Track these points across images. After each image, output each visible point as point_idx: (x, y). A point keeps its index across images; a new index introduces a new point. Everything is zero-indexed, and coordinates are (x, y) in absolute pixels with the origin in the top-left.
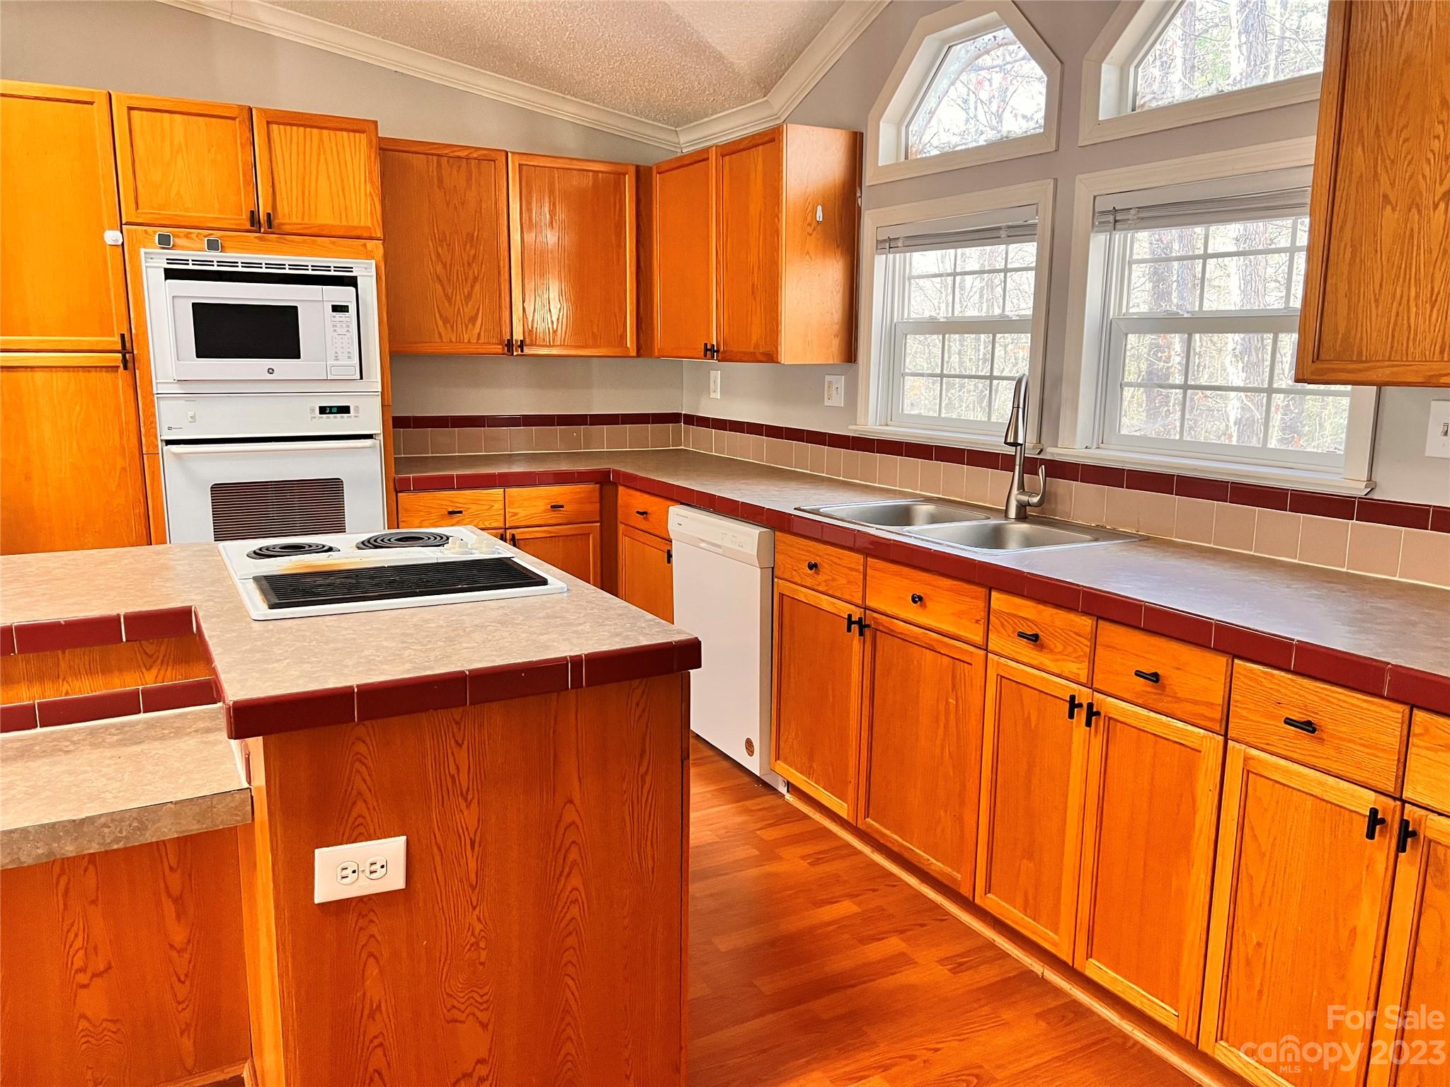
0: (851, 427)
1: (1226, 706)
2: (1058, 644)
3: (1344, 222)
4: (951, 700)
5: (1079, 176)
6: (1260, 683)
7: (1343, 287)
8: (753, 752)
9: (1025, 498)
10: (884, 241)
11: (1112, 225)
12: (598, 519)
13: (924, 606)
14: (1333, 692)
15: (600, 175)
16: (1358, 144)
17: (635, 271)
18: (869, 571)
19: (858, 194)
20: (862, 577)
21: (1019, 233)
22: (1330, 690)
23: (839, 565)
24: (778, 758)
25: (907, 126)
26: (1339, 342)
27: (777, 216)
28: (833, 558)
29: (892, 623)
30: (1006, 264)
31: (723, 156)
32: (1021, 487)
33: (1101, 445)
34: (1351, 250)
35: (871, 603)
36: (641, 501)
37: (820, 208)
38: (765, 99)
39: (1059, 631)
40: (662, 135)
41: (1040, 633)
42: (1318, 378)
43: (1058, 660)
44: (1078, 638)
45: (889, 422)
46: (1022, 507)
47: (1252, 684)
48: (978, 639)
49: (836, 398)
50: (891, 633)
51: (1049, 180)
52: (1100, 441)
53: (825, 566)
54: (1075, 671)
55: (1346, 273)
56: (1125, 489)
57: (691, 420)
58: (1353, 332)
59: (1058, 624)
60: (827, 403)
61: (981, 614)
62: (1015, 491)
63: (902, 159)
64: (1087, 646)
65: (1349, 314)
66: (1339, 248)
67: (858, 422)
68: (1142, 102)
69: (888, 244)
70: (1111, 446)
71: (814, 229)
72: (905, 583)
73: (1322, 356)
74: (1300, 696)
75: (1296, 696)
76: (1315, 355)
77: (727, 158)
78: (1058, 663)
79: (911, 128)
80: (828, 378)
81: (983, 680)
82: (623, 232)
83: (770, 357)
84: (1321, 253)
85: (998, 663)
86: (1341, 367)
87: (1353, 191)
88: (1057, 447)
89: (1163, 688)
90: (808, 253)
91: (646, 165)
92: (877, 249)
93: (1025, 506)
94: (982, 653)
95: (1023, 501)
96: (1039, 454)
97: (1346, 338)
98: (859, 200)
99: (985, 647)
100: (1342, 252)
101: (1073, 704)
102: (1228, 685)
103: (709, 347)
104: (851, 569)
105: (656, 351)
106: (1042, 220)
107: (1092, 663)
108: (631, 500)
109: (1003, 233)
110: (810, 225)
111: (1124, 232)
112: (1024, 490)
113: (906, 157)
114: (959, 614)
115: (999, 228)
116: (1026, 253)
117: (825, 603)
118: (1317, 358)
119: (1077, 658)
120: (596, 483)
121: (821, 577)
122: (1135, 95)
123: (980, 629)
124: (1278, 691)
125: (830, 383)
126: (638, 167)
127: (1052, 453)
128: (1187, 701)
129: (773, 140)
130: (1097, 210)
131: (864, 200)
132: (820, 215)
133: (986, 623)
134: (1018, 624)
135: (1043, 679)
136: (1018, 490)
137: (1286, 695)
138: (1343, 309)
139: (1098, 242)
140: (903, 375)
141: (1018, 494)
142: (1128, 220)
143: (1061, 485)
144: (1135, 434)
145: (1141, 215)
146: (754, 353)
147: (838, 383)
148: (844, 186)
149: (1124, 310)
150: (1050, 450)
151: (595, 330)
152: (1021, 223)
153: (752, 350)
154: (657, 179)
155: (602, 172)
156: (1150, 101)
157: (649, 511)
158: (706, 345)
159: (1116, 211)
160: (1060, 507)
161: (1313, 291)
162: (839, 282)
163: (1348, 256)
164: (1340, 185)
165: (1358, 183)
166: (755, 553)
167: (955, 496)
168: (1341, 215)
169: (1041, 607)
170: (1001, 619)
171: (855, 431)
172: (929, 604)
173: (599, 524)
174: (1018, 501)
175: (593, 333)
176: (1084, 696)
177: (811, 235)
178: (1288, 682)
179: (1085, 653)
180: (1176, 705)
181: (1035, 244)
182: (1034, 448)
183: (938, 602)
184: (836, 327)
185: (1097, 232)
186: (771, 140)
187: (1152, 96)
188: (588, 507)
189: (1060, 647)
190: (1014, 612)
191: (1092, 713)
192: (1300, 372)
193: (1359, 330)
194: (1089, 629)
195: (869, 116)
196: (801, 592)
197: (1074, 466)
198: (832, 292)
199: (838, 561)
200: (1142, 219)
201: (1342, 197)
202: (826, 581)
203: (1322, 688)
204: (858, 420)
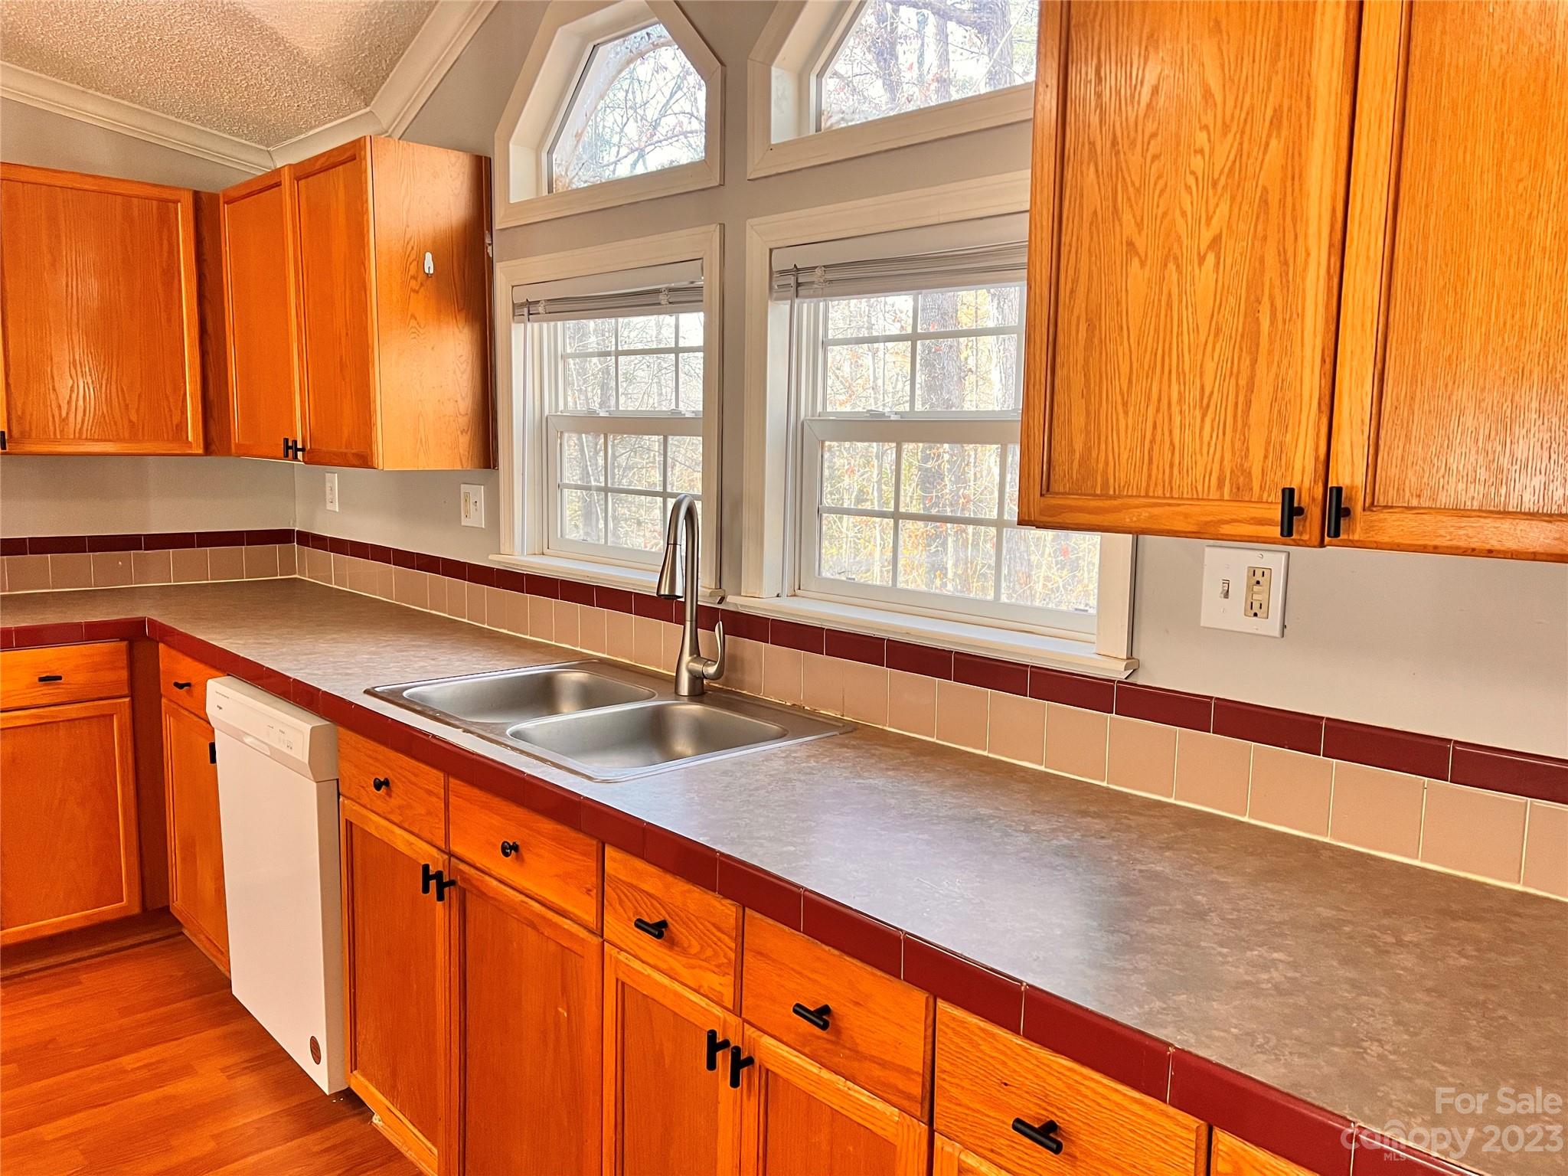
0: (491, 557)
1: (928, 1077)
2: (694, 942)
3: (1075, 281)
4: (560, 1009)
5: (749, 220)
6: (976, 1046)
7: (1078, 381)
8: (320, 1058)
9: (698, 667)
10: (522, 305)
11: (793, 290)
12: (126, 692)
13: (520, 859)
14: (1085, 1077)
15: (135, 201)
16: (1089, 164)
17: (197, 336)
18: (452, 799)
19: (488, 241)
20: (443, 804)
21: (681, 298)
22: (1081, 1074)
23: (416, 785)
24: (354, 1066)
25: (550, 152)
26: (1076, 464)
27: (362, 263)
28: (406, 773)
29: (482, 882)
30: (677, 342)
31: (298, 179)
32: (695, 650)
33: (798, 592)
34: (1086, 325)
35: (456, 848)
36: (186, 667)
37: (429, 256)
38: (368, 109)
39: (693, 918)
40: (245, 156)
41: (669, 920)
42: (1050, 519)
43: (693, 967)
44: (719, 934)
45: (546, 551)
46: (696, 679)
47: (964, 1045)
48: (591, 919)
49: (475, 516)
50: (482, 895)
51: (714, 225)
52: (797, 587)
53: (397, 788)
54: (719, 988)
55: (1081, 362)
56: (824, 657)
57: (308, 539)
58: (1094, 455)
59: (692, 907)
60: (464, 522)
61: (592, 880)
62: (686, 657)
63: (545, 192)
64: (731, 949)
65: (1087, 424)
66: (1070, 323)
67: (503, 549)
68: (829, 124)
69: (526, 309)
70: (810, 594)
71: (422, 285)
72: (496, 820)
73: (1054, 487)
74: (1037, 1076)
75: (1030, 1077)
76: (1044, 487)
77: (302, 183)
78: (697, 971)
79: (554, 156)
80: (464, 488)
81: (601, 984)
82: (176, 281)
83: (364, 460)
84: (1045, 331)
85: (618, 961)
86: (1080, 503)
87: (1085, 232)
88: (740, 594)
89: (838, 1032)
90: (413, 317)
91: (209, 191)
92: (514, 315)
93: (699, 678)
94: (597, 940)
95: (697, 672)
96: (719, 603)
97: (1085, 460)
98: (490, 248)
99: (599, 932)
100: (1074, 332)
101: (714, 1045)
102: (930, 1040)
103: (290, 444)
104: (430, 793)
105: (233, 446)
106: (709, 281)
107: (739, 976)
108: (173, 664)
109: (663, 298)
110: (414, 278)
111: (815, 300)
112: (699, 655)
113: (550, 190)
114: (565, 877)
115: (658, 291)
116: (692, 327)
117: (401, 840)
118: (1047, 489)
119: (718, 966)
120: (122, 640)
121: (395, 802)
122: (819, 114)
123: (591, 903)
124: (1004, 1063)
125: (467, 495)
126: (197, 195)
127: (735, 602)
128: (872, 1059)
129: (353, 158)
130: (774, 269)
131: (496, 248)
132: (429, 265)
133: (600, 895)
134: (641, 902)
135: (676, 994)
136: (691, 655)
137: (1015, 1071)
138: (1079, 420)
139: (778, 314)
140: (560, 487)
141: (692, 661)
142: (813, 283)
143: (749, 647)
144: (837, 577)
145: (829, 276)
146: (346, 454)
147: (477, 494)
148: (465, 230)
149: (819, 409)
150: (730, 599)
151: (134, 418)
152: (685, 284)
153: (343, 450)
154: (226, 210)
155: (137, 197)
156: (838, 122)
157: (193, 682)
158: (286, 440)
159: (798, 270)
160: (748, 678)
161: (1037, 387)
162: (464, 358)
163: (1083, 334)
164: (1067, 225)
165: (1091, 224)
166: (307, 762)
167: (623, 657)
168: (1071, 272)
169: (669, 878)
170: (619, 891)
171: (499, 562)
172: (527, 856)
173: (127, 699)
174: (690, 672)
175: (130, 421)
176: (731, 1029)
177: (417, 292)
178: (1018, 1050)
179: (729, 960)
180: (856, 1064)
181: (701, 314)
182: (711, 595)
183: (539, 855)
184: (464, 421)
185: (777, 299)
186: (350, 157)
187: (842, 116)
188: (109, 676)
189: (695, 948)
190: (635, 882)
191: (740, 1063)
192: (1025, 509)
193: (1103, 446)
194: (732, 921)
195: (496, 135)
196: (371, 820)
197: (762, 621)
198: (455, 372)
199: (413, 779)
200: (831, 281)
201: (1070, 245)
202: (400, 808)
203: (1070, 1069)
204: (502, 547)
